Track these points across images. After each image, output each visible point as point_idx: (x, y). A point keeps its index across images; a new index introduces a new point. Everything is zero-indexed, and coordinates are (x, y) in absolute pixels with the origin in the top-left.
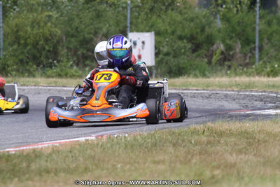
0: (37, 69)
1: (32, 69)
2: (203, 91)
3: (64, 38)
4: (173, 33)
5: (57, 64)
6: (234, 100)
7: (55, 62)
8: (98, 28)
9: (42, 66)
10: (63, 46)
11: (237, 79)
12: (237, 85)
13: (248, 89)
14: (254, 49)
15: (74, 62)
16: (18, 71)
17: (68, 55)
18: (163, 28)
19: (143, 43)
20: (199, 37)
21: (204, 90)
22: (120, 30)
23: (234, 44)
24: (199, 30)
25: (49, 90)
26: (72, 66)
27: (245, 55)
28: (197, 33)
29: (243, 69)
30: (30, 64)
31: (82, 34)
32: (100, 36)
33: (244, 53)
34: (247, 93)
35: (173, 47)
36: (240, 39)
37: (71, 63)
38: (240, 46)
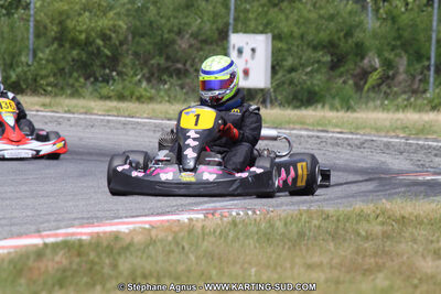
0: (85, 84)
1: (77, 84)
2: (350, 136)
3: (130, 38)
4: (302, 37)
5: (116, 78)
6: (401, 153)
7: (114, 73)
8: (185, 24)
9: (92, 79)
10: (128, 50)
11: (400, 115)
12: (404, 128)
13: (420, 136)
14: (428, 68)
15: (143, 76)
16: (55, 86)
17: (134, 64)
18: (286, 30)
19: (253, 50)
20: (342, 44)
21: (352, 133)
22: (218, 29)
23: (397, 59)
24: (342, 34)
25: (108, 121)
26: (140, 81)
27: (414, 77)
28: (339, 39)
29: (408, 99)
30: (75, 75)
31: (160, 32)
32: (187, 36)
33: (412, 75)
34: (420, 142)
35: (301, 58)
36: (406, 52)
37: (139, 77)
38: (405, 63)
